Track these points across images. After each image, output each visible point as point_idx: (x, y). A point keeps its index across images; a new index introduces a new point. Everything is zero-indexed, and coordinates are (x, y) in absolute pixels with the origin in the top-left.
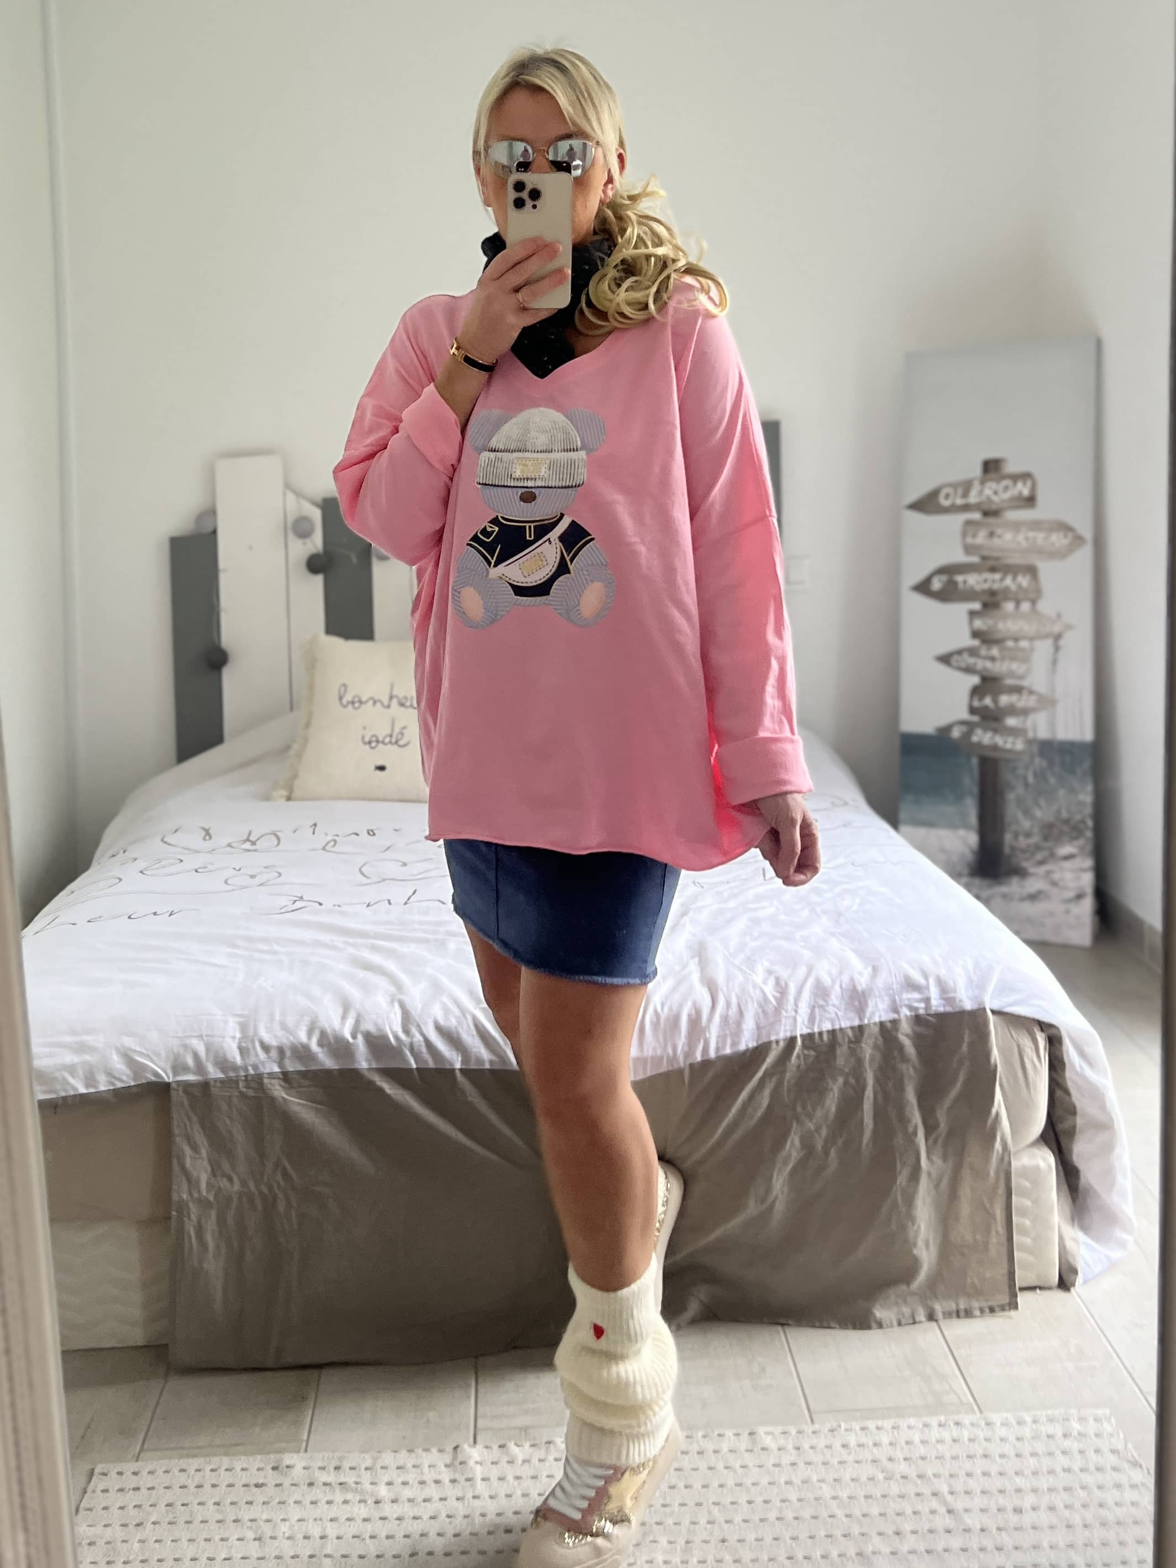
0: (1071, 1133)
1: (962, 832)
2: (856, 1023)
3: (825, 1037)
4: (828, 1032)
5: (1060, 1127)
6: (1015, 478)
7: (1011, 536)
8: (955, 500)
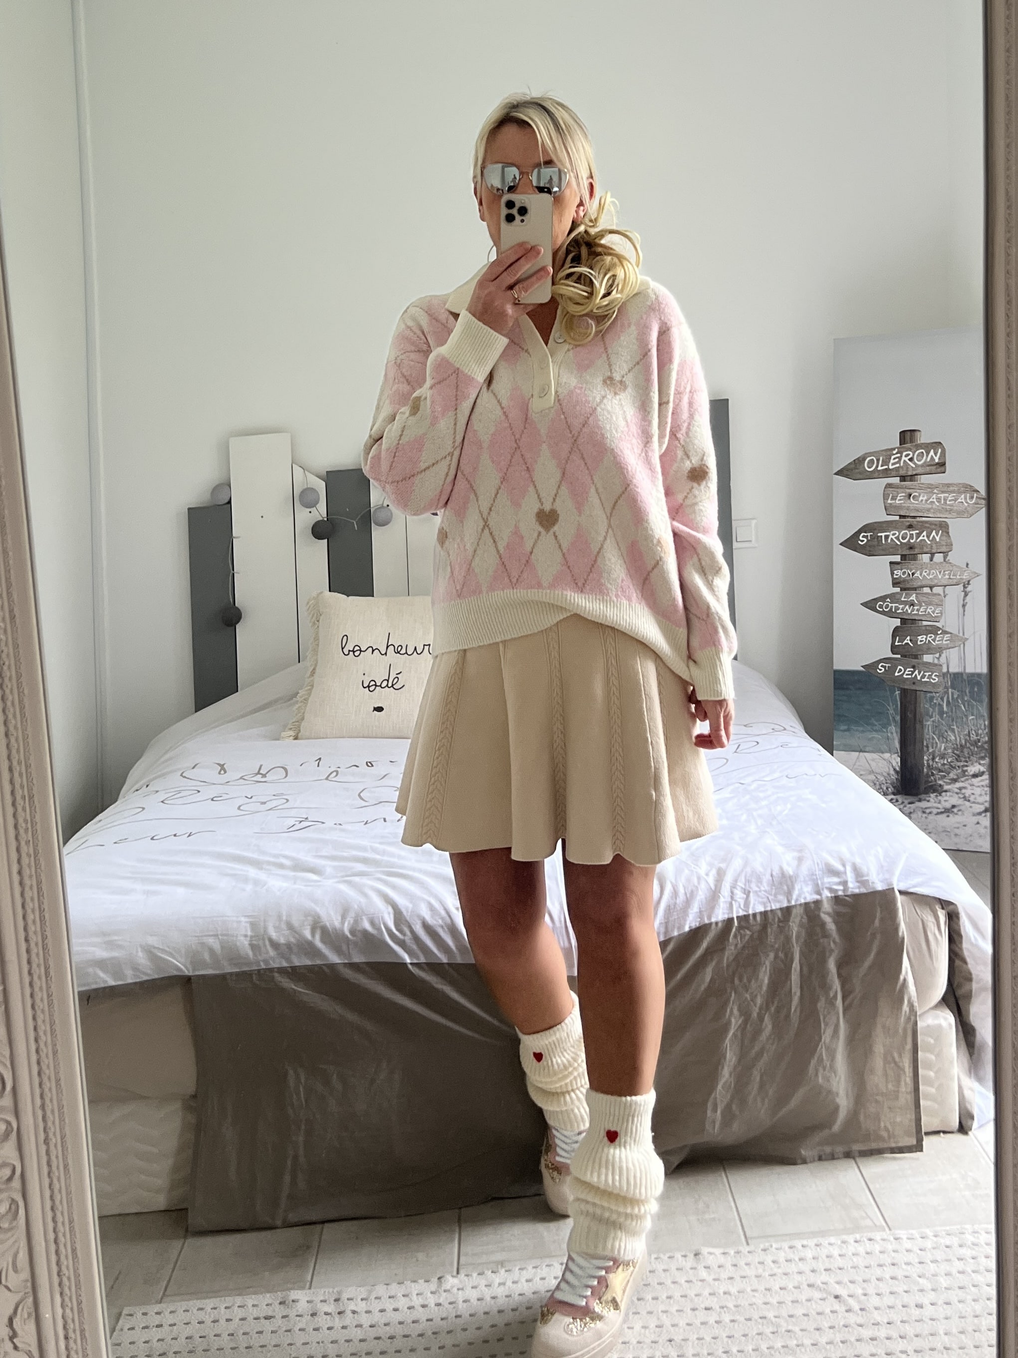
0: (969, 996)
1: (887, 755)
2: (785, 904)
3: (758, 918)
4: (761, 913)
5: (960, 992)
6: (928, 447)
7: (925, 498)
8: (877, 466)
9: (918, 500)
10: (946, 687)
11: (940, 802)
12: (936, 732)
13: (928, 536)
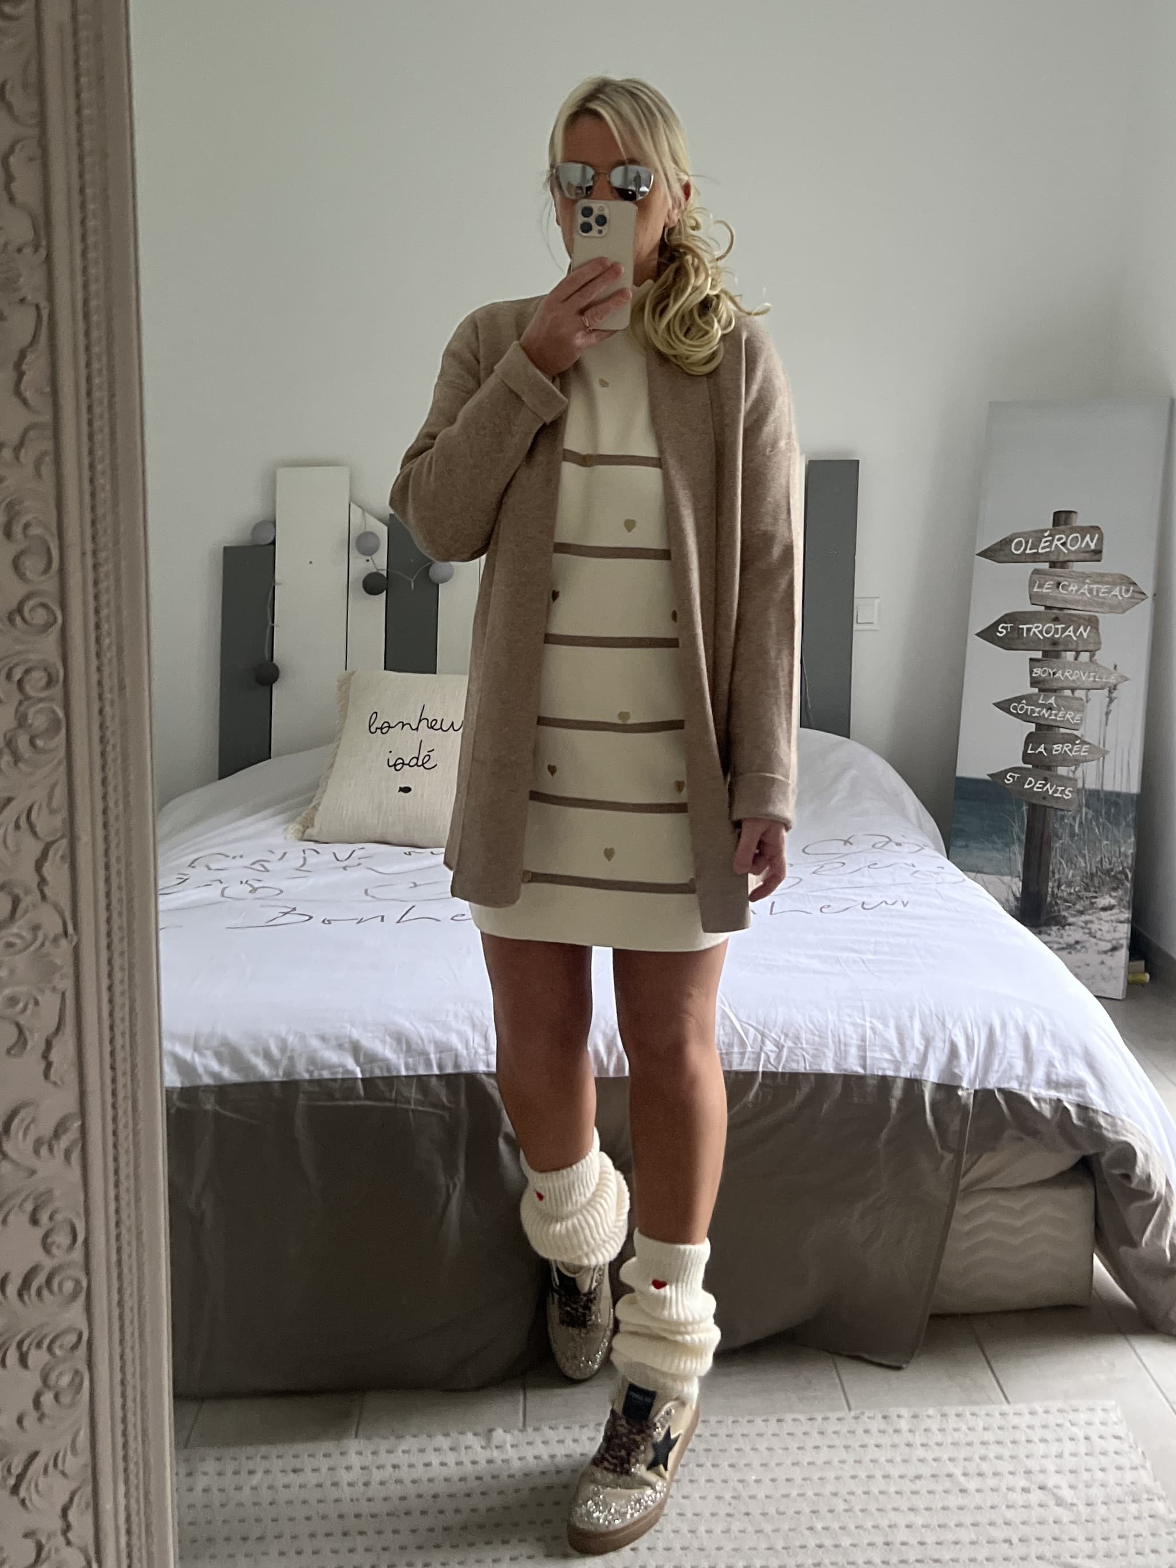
1: (1007, 879)
6: (1083, 531)
7: (1076, 588)
8: (1026, 549)
9: (1067, 590)
10: (1080, 806)
11: (1063, 937)
12: (1065, 856)
13: (1075, 632)
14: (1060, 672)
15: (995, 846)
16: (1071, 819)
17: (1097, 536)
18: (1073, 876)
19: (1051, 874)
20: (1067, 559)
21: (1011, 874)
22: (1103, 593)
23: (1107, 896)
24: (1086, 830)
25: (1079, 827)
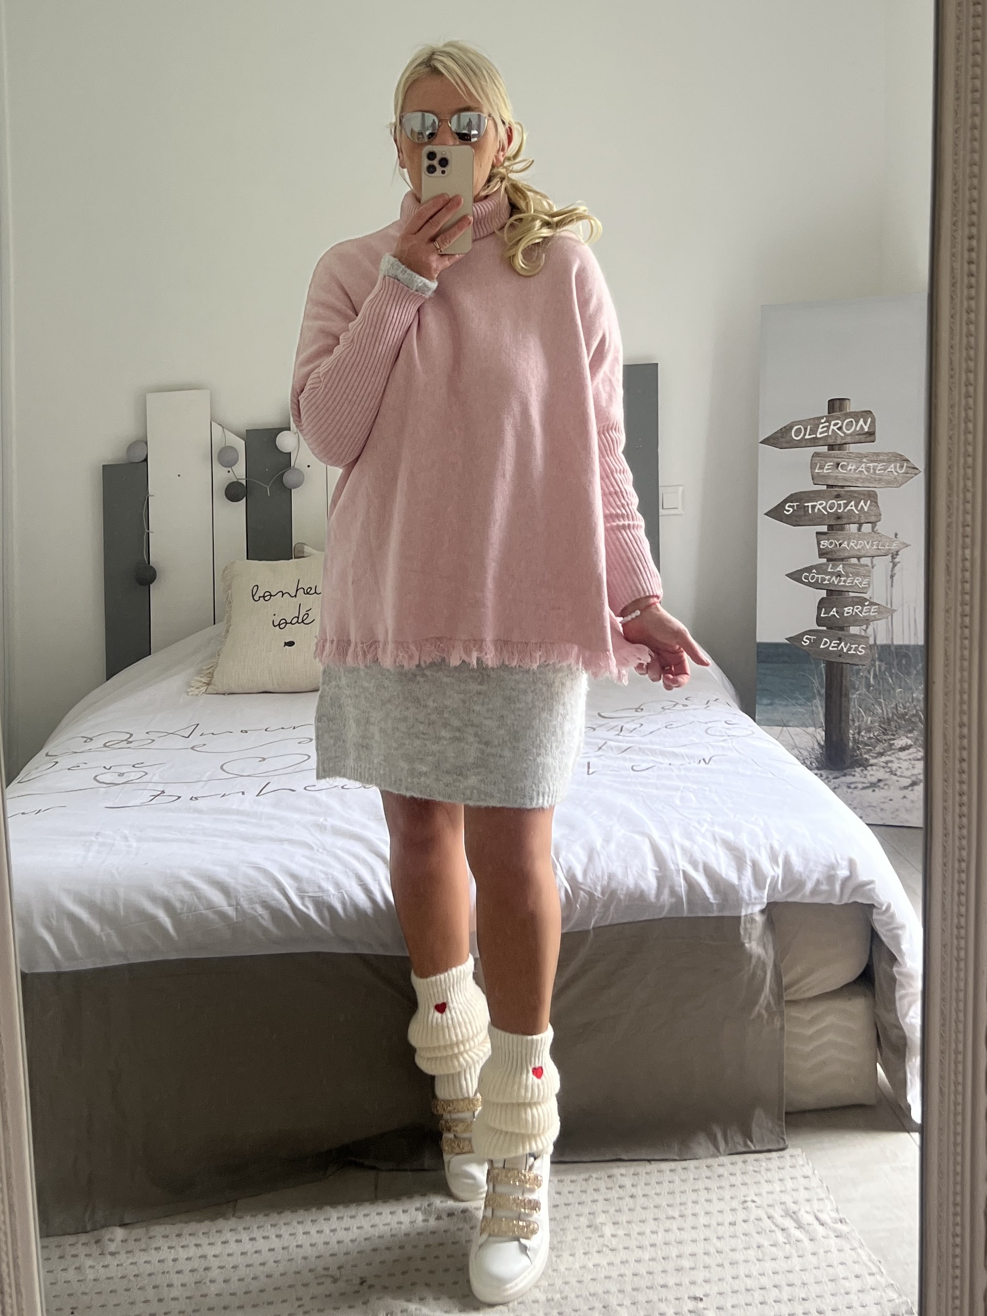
1: (811, 730)
6: (857, 416)
7: (854, 467)
8: (805, 435)
10: (873, 660)
11: (865, 777)
12: (863, 706)
13: (856, 506)
14: (846, 543)
15: (799, 702)
16: (866, 673)
17: (869, 420)
18: (872, 722)
19: (851, 723)
20: (843, 441)
21: (815, 726)
22: (879, 470)
23: (903, 738)
24: (881, 681)
25: (874, 678)
